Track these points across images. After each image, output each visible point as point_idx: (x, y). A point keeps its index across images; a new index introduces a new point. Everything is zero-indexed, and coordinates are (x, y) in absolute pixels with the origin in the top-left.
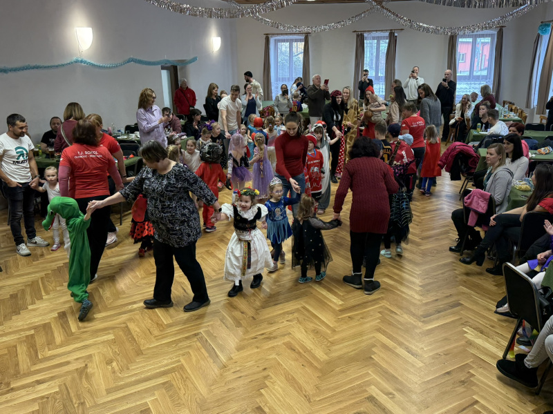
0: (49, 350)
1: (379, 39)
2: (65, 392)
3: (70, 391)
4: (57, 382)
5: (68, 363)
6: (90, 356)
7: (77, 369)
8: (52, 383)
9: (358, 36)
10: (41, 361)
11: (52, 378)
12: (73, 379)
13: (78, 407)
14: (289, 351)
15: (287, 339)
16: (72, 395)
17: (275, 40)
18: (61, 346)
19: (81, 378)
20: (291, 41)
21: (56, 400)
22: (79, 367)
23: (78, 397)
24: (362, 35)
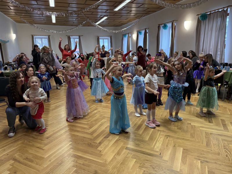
1: (74, 39)
9: (68, 37)
17: (35, 38)
20: (41, 38)
24: (70, 37)
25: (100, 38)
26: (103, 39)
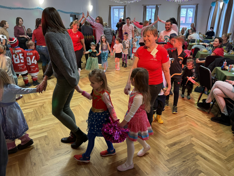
0: (29, 100)
1: (152, 8)
2: (35, 112)
3: (38, 111)
4: (33, 109)
5: (36, 104)
6: (45, 102)
7: (40, 106)
8: (31, 109)
9: (144, 7)
10: (26, 103)
11: (31, 108)
12: (39, 108)
13: (40, 116)
14: (119, 101)
15: (118, 98)
16: (38, 112)
17: (113, 8)
18: (34, 99)
19: (41, 108)
20: (119, 9)
21: (32, 114)
22: (41, 105)
23: (41, 113)
24: (146, 7)
25: (182, 6)
26: (187, 8)
